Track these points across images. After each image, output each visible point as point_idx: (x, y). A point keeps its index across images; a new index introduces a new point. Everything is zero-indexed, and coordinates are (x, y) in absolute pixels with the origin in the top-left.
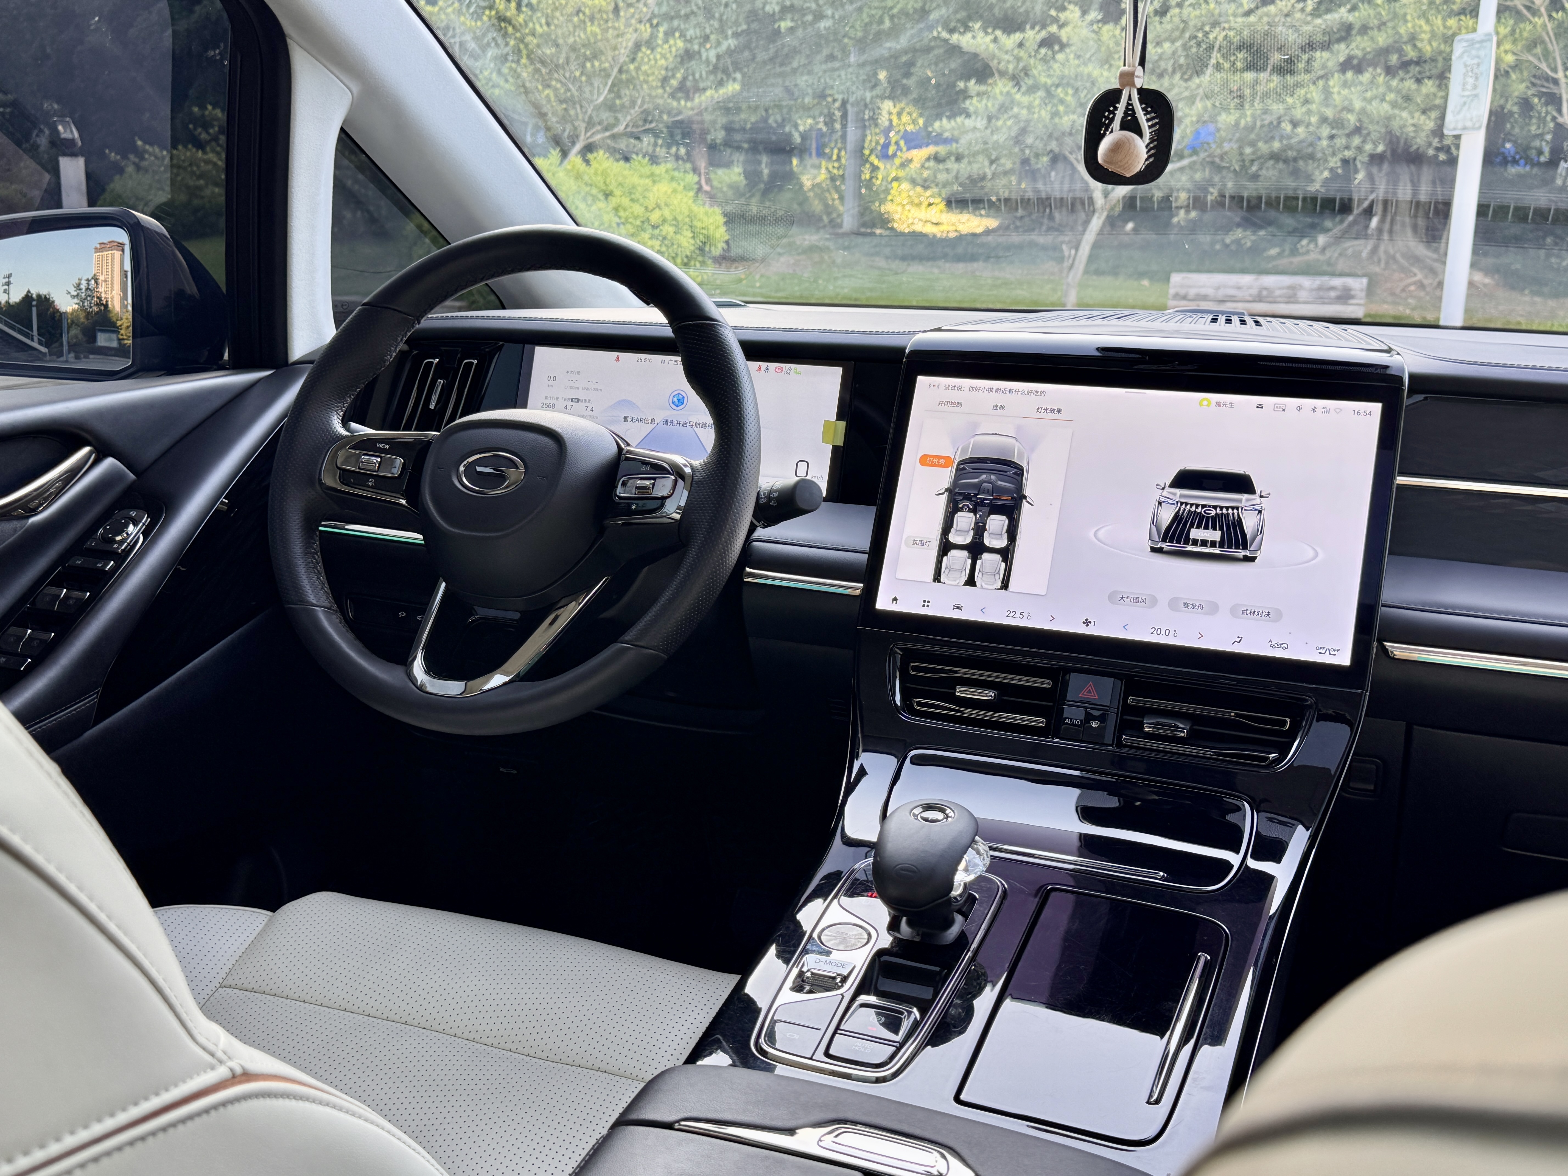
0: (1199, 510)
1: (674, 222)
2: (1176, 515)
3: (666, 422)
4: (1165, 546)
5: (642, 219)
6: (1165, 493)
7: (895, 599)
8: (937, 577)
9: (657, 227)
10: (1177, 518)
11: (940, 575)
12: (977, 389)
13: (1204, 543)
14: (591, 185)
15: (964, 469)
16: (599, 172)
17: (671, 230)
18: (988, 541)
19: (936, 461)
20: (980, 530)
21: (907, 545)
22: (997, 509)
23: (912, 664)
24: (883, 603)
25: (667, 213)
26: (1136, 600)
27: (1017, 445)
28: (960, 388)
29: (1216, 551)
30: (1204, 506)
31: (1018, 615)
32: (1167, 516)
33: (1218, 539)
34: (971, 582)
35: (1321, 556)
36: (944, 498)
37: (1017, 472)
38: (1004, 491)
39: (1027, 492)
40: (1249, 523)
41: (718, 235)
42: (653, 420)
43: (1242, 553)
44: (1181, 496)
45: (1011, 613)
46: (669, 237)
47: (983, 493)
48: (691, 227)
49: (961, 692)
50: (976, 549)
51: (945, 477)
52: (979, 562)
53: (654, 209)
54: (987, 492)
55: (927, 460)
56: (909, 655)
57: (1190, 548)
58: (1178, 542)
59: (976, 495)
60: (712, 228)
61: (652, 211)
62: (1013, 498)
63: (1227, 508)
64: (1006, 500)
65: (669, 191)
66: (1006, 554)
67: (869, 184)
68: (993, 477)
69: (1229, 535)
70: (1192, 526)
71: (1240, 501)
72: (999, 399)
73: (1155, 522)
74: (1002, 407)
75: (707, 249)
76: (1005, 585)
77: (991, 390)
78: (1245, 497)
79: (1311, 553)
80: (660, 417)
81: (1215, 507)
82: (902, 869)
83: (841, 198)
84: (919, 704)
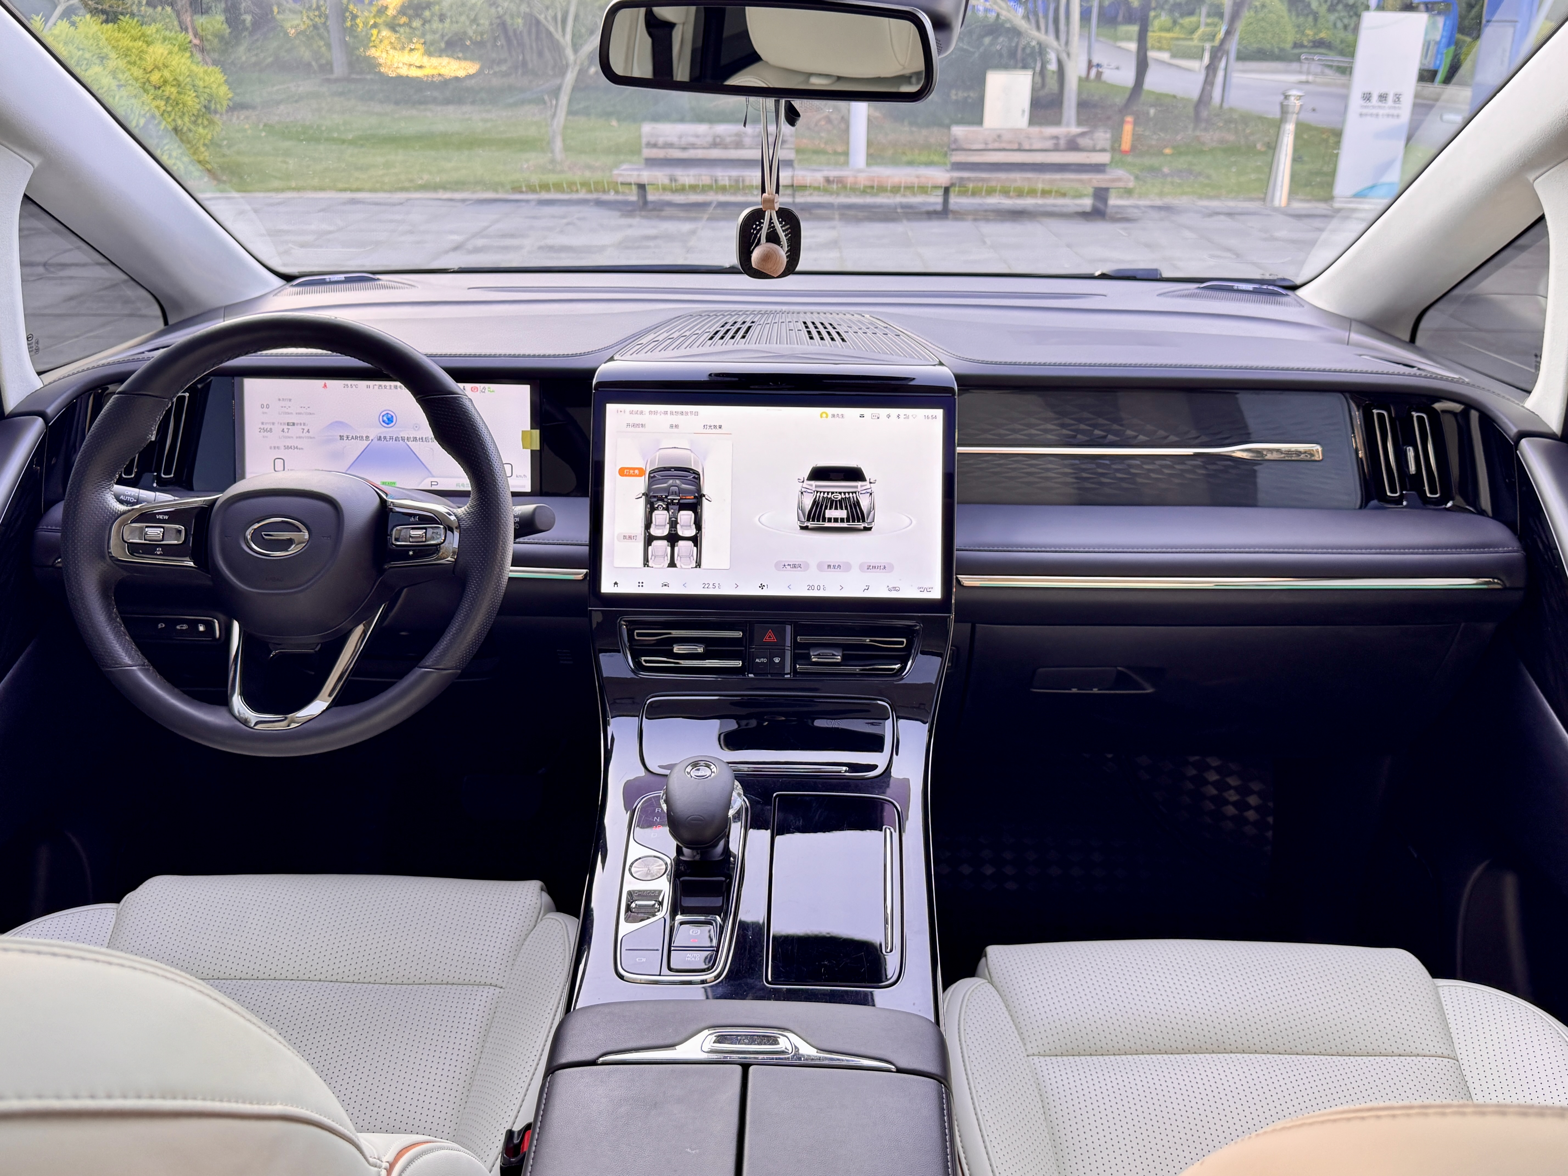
0: (829, 496)
1: (174, 83)
2: (814, 501)
3: (380, 439)
4: (810, 524)
5: (142, 80)
6: (805, 485)
7: (616, 583)
8: (646, 563)
9: (159, 88)
10: (815, 503)
11: (648, 561)
12: (656, 413)
13: (836, 520)
14: (83, 49)
15: (654, 477)
16: (90, 36)
17: (174, 90)
18: (681, 532)
19: (631, 471)
20: (673, 524)
21: (619, 540)
22: (683, 507)
23: (637, 631)
24: (607, 587)
25: (166, 74)
26: (794, 566)
27: (692, 455)
28: (642, 413)
29: (845, 525)
30: (833, 493)
31: (711, 586)
32: (808, 502)
33: (845, 516)
34: (672, 564)
35: (914, 522)
36: (642, 501)
37: (696, 477)
38: (689, 492)
39: (705, 491)
40: (865, 503)
41: (221, 93)
42: (367, 437)
43: (862, 525)
44: (816, 486)
45: (705, 586)
46: (173, 97)
47: (672, 494)
48: (194, 86)
49: (677, 649)
50: (673, 538)
51: (640, 484)
52: (676, 549)
53: (153, 70)
54: (675, 494)
55: (624, 472)
56: (633, 625)
57: (827, 524)
58: (818, 521)
59: (666, 497)
60: (214, 86)
61: (150, 72)
62: (695, 497)
63: (849, 493)
64: (690, 499)
65: (166, 52)
66: (695, 540)
67: (352, 30)
68: (678, 482)
69: (852, 512)
70: (826, 508)
71: (857, 487)
72: (674, 420)
73: (800, 507)
74: (677, 426)
75: (213, 107)
76: (699, 565)
77: (666, 413)
78: (859, 484)
79: (908, 521)
80: (373, 434)
81: (840, 493)
82: (692, 820)
83: (329, 46)
84: (646, 661)
